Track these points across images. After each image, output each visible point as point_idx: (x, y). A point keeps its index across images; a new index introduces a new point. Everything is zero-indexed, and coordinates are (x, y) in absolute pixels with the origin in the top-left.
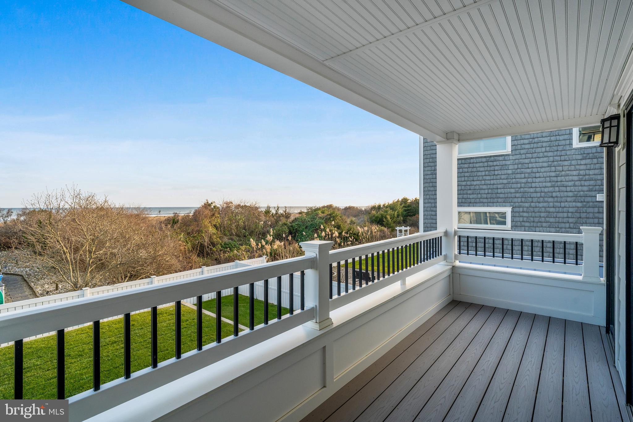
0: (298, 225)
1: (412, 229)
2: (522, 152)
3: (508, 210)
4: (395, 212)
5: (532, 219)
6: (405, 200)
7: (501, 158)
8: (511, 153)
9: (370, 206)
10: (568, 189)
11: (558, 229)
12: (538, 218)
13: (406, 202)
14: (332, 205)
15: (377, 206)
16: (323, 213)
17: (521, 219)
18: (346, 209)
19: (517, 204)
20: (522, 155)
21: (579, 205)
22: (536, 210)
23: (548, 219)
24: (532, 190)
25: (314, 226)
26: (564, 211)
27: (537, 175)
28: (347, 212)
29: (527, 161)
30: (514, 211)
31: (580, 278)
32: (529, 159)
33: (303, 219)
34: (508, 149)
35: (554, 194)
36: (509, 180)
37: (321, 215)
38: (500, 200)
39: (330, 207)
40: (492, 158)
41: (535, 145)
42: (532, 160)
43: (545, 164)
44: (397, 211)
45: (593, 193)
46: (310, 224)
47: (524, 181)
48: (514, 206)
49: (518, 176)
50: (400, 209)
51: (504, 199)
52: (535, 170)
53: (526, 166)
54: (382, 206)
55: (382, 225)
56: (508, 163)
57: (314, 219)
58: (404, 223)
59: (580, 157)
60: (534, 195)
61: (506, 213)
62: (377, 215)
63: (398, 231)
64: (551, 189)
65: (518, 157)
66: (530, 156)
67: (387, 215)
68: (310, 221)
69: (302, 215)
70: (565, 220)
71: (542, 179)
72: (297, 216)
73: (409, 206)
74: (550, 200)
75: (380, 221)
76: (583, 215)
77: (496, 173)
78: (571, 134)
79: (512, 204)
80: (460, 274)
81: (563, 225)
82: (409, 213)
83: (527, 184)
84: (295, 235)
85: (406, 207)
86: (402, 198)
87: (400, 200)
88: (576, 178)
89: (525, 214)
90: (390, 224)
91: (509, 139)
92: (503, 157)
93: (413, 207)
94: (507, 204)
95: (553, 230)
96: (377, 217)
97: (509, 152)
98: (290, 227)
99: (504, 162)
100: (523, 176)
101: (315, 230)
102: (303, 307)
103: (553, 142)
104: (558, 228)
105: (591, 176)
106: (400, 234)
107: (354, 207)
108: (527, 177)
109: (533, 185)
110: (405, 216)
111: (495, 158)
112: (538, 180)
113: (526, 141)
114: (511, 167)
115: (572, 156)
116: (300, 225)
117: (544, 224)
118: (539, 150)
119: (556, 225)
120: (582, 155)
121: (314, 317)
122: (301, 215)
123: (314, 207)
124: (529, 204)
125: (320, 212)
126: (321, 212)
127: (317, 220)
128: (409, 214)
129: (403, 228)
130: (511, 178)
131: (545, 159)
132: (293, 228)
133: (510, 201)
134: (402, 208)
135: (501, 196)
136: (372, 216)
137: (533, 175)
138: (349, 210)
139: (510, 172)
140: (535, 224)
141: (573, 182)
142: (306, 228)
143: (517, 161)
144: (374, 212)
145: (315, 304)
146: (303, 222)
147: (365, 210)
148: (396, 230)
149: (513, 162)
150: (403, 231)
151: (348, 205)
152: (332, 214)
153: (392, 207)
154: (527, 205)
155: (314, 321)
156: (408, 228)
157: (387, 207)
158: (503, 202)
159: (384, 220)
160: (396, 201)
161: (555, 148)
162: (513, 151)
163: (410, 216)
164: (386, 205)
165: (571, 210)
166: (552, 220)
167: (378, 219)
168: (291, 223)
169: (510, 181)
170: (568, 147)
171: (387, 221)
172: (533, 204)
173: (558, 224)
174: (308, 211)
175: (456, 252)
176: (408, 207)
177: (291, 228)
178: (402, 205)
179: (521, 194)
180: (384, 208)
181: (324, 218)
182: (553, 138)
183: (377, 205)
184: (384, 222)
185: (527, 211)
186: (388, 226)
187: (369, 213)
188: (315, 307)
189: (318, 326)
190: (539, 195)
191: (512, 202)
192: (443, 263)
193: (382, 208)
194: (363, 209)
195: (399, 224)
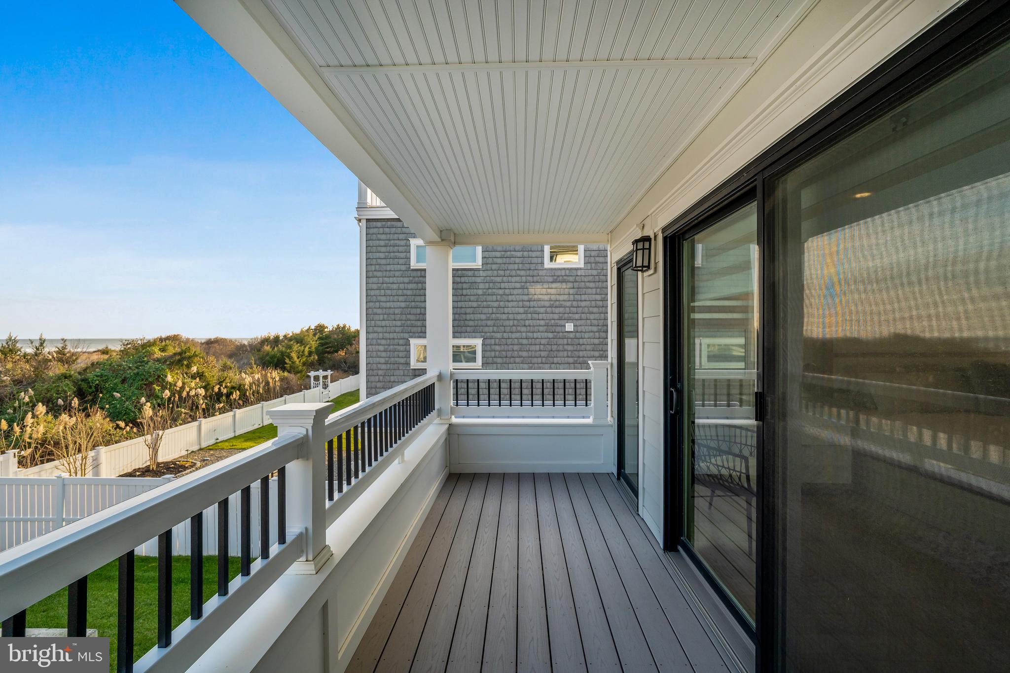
0: (101, 376)
1: (334, 375)
2: (494, 267)
3: (477, 343)
4: (305, 347)
5: (504, 353)
6: (320, 328)
7: (470, 273)
8: (481, 267)
9: (260, 337)
10: (541, 316)
11: (531, 365)
12: (511, 352)
13: (322, 331)
14: (178, 335)
15: (272, 337)
16: (163, 350)
17: (493, 354)
18: (209, 343)
19: (488, 334)
20: (494, 271)
21: (550, 335)
22: (509, 342)
23: (520, 353)
24: (504, 317)
25: (143, 377)
26: (537, 343)
27: (510, 298)
28: (211, 348)
29: (499, 279)
30: (486, 343)
31: (589, 421)
32: (501, 278)
33: (114, 364)
34: (478, 263)
35: (527, 323)
36: (479, 303)
37: (158, 354)
38: (469, 329)
39: (175, 338)
40: (460, 272)
41: (508, 260)
42: (505, 279)
43: (518, 285)
44: (308, 346)
45: (562, 322)
46: (134, 374)
47: (496, 304)
48: (485, 337)
49: (490, 298)
50: (313, 343)
51: (474, 327)
52: (507, 291)
53: (498, 285)
54: (281, 338)
55: (284, 369)
56: (479, 280)
57: (141, 362)
58: (320, 364)
59: (550, 279)
60: (507, 323)
61: (476, 346)
62: (273, 353)
63: (312, 379)
64: (524, 316)
65: (489, 273)
66: (502, 273)
67: (291, 352)
68: (134, 368)
69: (111, 356)
70: (538, 354)
71: (515, 304)
72: (95, 358)
73: (327, 337)
74: (523, 329)
75: (279, 363)
76: (554, 348)
77: (465, 292)
78: (543, 251)
79: (483, 334)
80: (458, 435)
81: (535, 360)
82: (327, 348)
83: (500, 308)
84: (93, 399)
85: (322, 340)
86: (316, 325)
87: (313, 327)
88: (547, 304)
89: (497, 348)
90: (297, 367)
91: (479, 249)
92: (473, 272)
93: (335, 339)
94: (478, 334)
95: (526, 366)
96: (272, 357)
97: (480, 266)
98: (80, 383)
99: (473, 278)
100: (494, 297)
101: (145, 385)
102: (282, 539)
103: (525, 258)
104: (531, 363)
105: (561, 303)
106: (317, 383)
107: (226, 339)
108: (499, 300)
109: (506, 310)
110: (321, 353)
111: (464, 272)
112: (510, 304)
113: (498, 254)
114: (481, 286)
115: (543, 277)
116: (106, 376)
117: (517, 360)
118: (511, 267)
119: (529, 360)
120: (553, 277)
121: (302, 551)
122: (106, 357)
123: (141, 340)
124: (501, 334)
125: (156, 349)
126: (160, 349)
127: (151, 366)
128: (328, 350)
129: (321, 373)
130: (482, 300)
131: (518, 279)
132: (89, 383)
133: (481, 331)
134: (316, 341)
135: (471, 323)
136: (265, 354)
137: (506, 297)
138: (216, 345)
139: (480, 292)
140: (508, 360)
141: (545, 309)
142: (124, 381)
143: (488, 278)
144: (267, 348)
145: (304, 526)
146: (114, 371)
147: (250, 345)
148: (309, 377)
149: (484, 280)
150: (321, 378)
151: (212, 336)
152: (185, 353)
153: (299, 339)
154: (499, 335)
155: (303, 559)
156: (329, 373)
157: (290, 339)
158: (472, 331)
159: (287, 361)
160: (306, 329)
161: (528, 266)
162: (484, 265)
163: (329, 353)
164: (289, 336)
165: (543, 341)
166: (525, 354)
167: (276, 359)
168: (80, 373)
169: (480, 305)
170: (539, 267)
171: (292, 362)
172: (505, 335)
173: (530, 358)
174: (125, 348)
175: (452, 403)
176: (326, 339)
177: (84, 386)
178: (317, 337)
179: (492, 321)
180: (286, 341)
181: (166, 361)
182: (526, 254)
183: (272, 335)
184: (287, 364)
185: (500, 344)
186: (293, 370)
187: (259, 350)
188: (304, 532)
189: (313, 567)
190: (511, 323)
191: (483, 332)
192: (437, 421)
193: (282, 341)
194: (246, 343)
195: (312, 366)
